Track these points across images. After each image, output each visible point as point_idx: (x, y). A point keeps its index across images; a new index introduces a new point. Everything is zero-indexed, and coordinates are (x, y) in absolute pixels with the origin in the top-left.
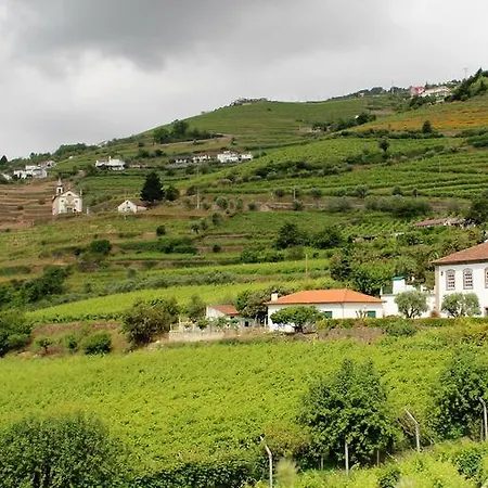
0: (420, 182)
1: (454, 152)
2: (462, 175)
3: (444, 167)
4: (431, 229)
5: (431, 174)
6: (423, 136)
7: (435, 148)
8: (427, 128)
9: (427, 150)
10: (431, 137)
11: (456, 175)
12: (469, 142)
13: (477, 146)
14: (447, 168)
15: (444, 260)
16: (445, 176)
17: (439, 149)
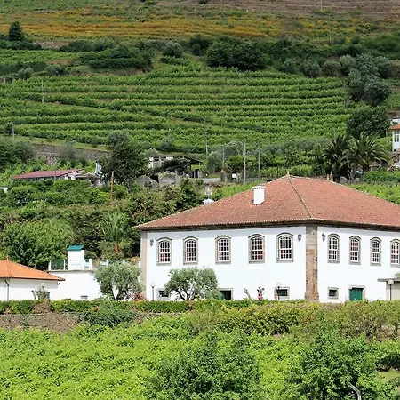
0: (14, 114)
1: (61, 72)
2: (77, 108)
3: (49, 95)
4: (49, 184)
5: (29, 103)
6: (9, 44)
7: (32, 65)
8: (15, 33)
9: (20, 66)
10: (22, 47)
11: (68, 108)
12: (83, 60)
13: (95, 67)
14: (53, 96)
15: (153, 224)
16: (51, 108)
17: (38, 67)
